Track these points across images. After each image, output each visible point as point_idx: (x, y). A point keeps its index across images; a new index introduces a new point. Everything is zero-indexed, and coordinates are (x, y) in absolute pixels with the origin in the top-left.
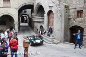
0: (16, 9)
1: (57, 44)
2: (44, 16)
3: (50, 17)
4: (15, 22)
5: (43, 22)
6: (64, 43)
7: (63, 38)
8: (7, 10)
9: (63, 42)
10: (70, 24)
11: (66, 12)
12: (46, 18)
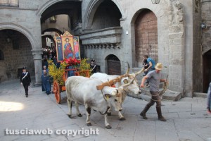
0: (36, 12)
1: (176, 99)
2: (121, 28)
3: (140, 29)
4: (33, 50)
5: (120, 43)
6: (194, 96)
7: (191, 83)
8: (9, 16)
9: (190, 94)
10: (205, 43)
11: (196, 11)
12: (127, 33)
